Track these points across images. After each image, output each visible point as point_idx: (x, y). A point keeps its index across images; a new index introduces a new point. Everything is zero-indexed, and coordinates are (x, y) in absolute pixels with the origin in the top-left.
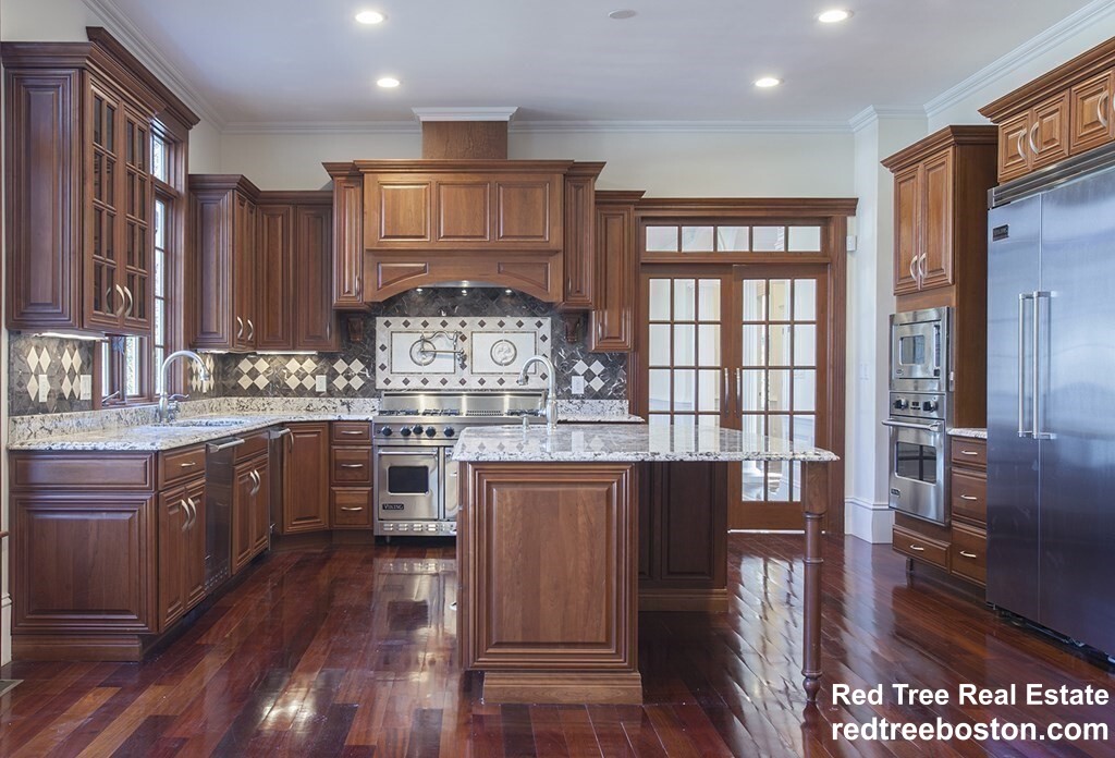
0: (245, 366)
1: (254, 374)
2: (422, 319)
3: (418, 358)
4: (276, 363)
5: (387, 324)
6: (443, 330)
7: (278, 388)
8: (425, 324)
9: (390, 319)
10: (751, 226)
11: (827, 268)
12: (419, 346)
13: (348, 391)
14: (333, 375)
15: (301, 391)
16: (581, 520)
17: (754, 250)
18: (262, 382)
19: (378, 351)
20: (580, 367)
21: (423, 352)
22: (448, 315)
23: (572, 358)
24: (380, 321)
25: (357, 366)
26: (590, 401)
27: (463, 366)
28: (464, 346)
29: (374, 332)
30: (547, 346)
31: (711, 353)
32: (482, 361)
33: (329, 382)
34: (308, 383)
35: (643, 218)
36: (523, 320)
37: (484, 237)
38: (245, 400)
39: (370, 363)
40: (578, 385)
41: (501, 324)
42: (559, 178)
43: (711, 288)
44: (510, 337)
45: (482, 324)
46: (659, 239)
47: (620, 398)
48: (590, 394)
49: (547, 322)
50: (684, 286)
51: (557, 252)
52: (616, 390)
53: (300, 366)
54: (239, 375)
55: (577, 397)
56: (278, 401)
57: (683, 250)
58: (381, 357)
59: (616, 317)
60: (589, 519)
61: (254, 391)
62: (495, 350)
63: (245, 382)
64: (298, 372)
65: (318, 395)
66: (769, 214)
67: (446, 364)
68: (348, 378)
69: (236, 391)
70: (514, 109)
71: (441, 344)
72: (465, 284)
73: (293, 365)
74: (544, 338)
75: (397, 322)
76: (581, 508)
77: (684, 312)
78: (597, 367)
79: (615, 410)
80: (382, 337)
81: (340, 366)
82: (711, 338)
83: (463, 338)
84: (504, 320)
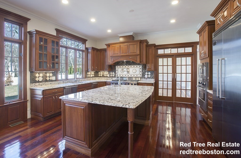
0: (99, 73)
1: (100, 74)
2: (122, 66)
3: (122, 72)
4: (103, 73)
5: (117, 67)
6: (125, 68)
7: (103, 76)
8: (123, 67)
9: (118, 66)
10: (178, 48)
11: (193, 55)
12: (122, 70)
13: (112, 77)
14: (110, 74)
15: (106, 77)
16: (79, 114)
17: (178, 52)
18: (101, 75)
19: (116, 71)
20: (146, 73)
21: (122, 71)
22: (126, 65)
23: (145, 72)
24: (117, 66)
25: (113, 73)
26: (148, 79)
27: (128, 73)
28: (128, 70)
29: (116, 68)
30: (141, 70)
31: (170, 71)
32: (131, 72)
33: (110, 75)
34: (107, 75)
35: (157, 48)
36: (137, 66)
37: (127, 53)
38: (99, 78)
39: (115, 73)
40: (146, 76)
41: (134, 67)
42: (139, 43)
43: (170, 60)
44: (135, 69)
45: (131, 67)
46: (160, 52)
47: (153, 78)
48: (148, 78)
49: (141, 66)
50: (165, 59)
51: (138, 55)
52: (152, 77)
53: (106, 73)
54: (99, 74)
55: (146, 78)
56: (103, 78)
57: (165, 53)
58: (117, 72)
59: (151, 65)
60: (80, 114)
61: (100, 77)
62: (133, 71)
63: (99, 75)
64: (106, 74)
65: (108, 77)
66: (181, 46)
67: (126, 73)
68: (112, 75)
69: (98, 76)
70: (133, 33)
71: (125, 70)
72: (125, 61)
73: (105, 73)
74: (141, 69)
75: (119, 67)
76: (79, 111)
77: (165, 64)
78: (149, 73)
79: (152, 80)
80: (117, 69)
81: (111, 73)
82: (170, 68)
83: (128, 69)
84: (134, 66)
